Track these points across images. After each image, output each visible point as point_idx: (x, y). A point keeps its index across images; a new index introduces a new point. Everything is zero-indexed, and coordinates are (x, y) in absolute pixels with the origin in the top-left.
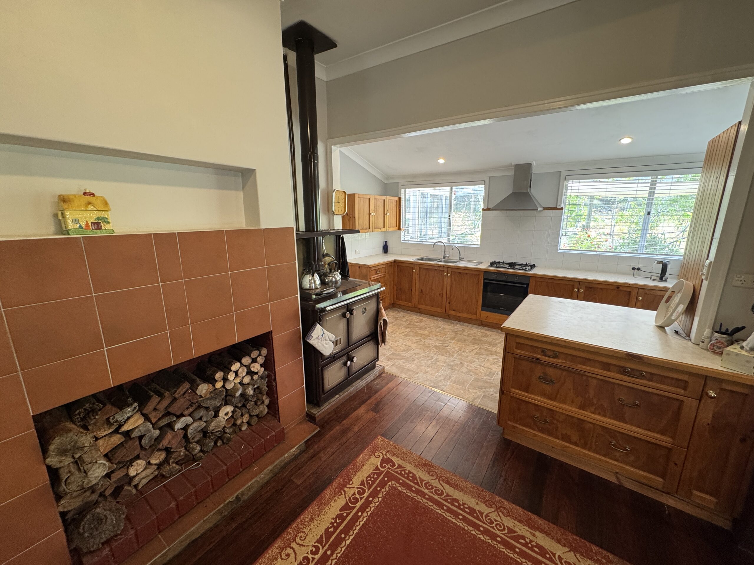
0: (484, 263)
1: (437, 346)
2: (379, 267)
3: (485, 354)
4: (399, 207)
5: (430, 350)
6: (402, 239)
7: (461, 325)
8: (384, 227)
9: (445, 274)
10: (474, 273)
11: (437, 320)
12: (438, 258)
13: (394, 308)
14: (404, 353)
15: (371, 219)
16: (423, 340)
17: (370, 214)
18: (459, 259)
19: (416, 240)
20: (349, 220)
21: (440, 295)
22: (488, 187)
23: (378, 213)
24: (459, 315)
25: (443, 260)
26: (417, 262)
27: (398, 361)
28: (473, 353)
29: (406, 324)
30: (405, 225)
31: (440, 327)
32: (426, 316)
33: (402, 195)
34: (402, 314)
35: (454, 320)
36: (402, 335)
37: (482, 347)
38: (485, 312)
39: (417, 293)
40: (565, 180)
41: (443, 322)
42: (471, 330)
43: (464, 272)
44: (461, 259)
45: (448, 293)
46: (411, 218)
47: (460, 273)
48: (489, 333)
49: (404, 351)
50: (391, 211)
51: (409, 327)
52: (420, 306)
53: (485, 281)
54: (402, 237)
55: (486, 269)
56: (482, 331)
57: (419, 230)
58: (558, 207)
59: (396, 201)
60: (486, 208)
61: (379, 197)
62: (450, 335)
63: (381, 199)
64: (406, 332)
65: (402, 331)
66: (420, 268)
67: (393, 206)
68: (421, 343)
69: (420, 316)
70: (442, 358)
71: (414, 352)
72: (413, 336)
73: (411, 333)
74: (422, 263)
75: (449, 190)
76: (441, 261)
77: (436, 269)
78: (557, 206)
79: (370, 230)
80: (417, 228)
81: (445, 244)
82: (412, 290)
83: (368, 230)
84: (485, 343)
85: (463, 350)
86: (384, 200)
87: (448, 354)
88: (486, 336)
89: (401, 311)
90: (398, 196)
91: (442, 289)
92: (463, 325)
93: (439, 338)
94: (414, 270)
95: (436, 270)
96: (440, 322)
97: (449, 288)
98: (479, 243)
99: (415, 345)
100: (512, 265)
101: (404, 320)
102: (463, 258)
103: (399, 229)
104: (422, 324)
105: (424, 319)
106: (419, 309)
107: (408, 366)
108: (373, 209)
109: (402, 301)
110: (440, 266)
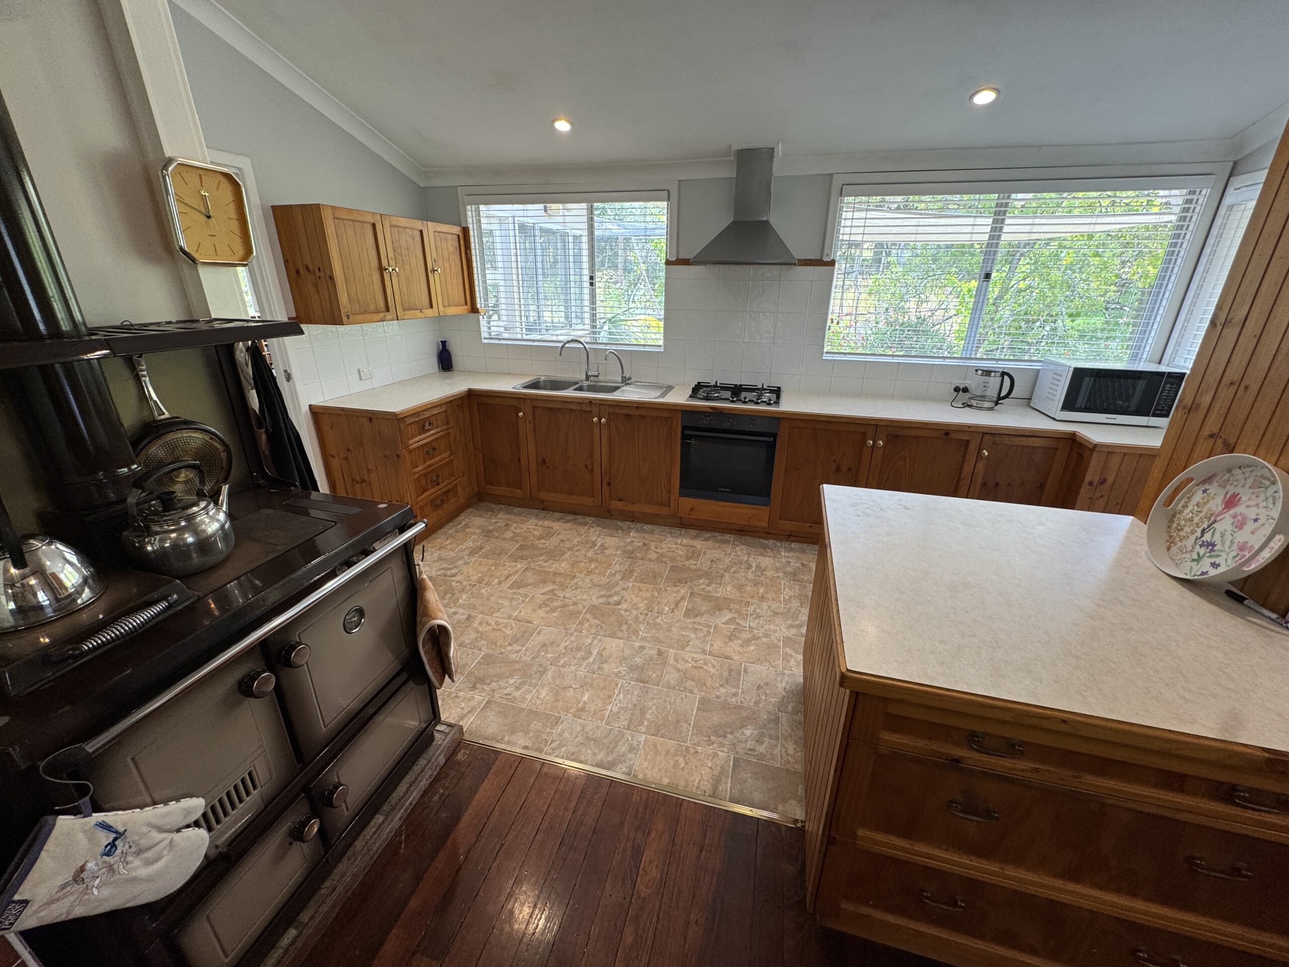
0: (677, 388)
1: (594, 606)
2: (427, 414)
3: (706, 612)
4: (466, 254)
5: (581, 623)
6: (484, 334)
7: (638, 531)
8: (431, 307)
9: (595, 419)
10: (660, 414)
11: (585, 524)
12: (573, 380)
13: (483, 504)
14: (516, 647)
15: (388, 283)
16: (559, 593)
17: (382, 269)
18: (620, 379)
19: (519, 336)
20: (316, 286)
21: (586, 467)
22: (676, 205)
23: (407, 267)
24: (631, 508)
25: (586, 384)
26: (525, 394)
27: (501, 683)
28: (680, 613)
29: (513, 547)
30: (486, 300)
31: (594, 545)
32: (557, 515)
33: (470, 220)
34: (501, 518)
35: (622, 520)
36: (505, 586)
37: (696, 590)
38: (687, 499)
39: (533, 465)
40: (841, 195)
41: (598, 529)
42: (661, 542)
43: (638, 413)
44: (626, 381)
45: (604, 460)
46: (502, 283)
47: (629, 416)
48: (699, 544)
49: (515, 640)
50: (447, 265)
51: (522, 558)
52: (543, 495)
53: (686, 432)
54: (484, 329)
55: (686, 406)
56: (685, 541)
57: (523, 313)
58: (826, 259)
59: (456, 237)
60: (674, 259)
61: (403, 222)
62: (620, 564)
63: (412, 229)
64: (516, 572)
65: (505, 573)
66: (534, 407)
67: (451, 249)
68: (556, 604)
69: (545, 518)
70: (613, 645)
71: (541, 638)
72: (534, 585)
73: (529, 574)
74: (537, 395)
75: (585, 212)
76: (580, 389)
77: (574, 408)
78: (822, 256)
79: (389, 316)
80: (517, 307)
81: (587, 346)
82: (519, 460)
83: (382, 315)
84: (699, 577)
85: (655, 610)
86: (421, 232)
87: (624, 627)
88: (694, 554)
89: (501, 509)
90: (460, 225)
91: (591, 455)
92: (643, 531)
93: (596, 579)
94: (521, 414)
95: (571, 410)
96: (592, 530)
97: (605, 451)
98: (661, 343)
99: (541, 613)
100: (736, 391)
101: (509, 535)
102: (630, 378)
103: (474, 310)
104: (553, 542)
105: (557, 526)
106: (542, 501)
107: (529, 697)
108: (391, 255)
109: (499, 486)
110: (581, 402)
